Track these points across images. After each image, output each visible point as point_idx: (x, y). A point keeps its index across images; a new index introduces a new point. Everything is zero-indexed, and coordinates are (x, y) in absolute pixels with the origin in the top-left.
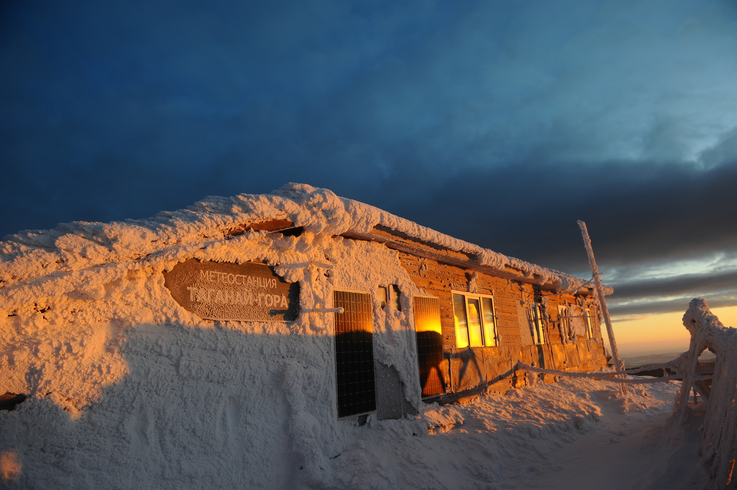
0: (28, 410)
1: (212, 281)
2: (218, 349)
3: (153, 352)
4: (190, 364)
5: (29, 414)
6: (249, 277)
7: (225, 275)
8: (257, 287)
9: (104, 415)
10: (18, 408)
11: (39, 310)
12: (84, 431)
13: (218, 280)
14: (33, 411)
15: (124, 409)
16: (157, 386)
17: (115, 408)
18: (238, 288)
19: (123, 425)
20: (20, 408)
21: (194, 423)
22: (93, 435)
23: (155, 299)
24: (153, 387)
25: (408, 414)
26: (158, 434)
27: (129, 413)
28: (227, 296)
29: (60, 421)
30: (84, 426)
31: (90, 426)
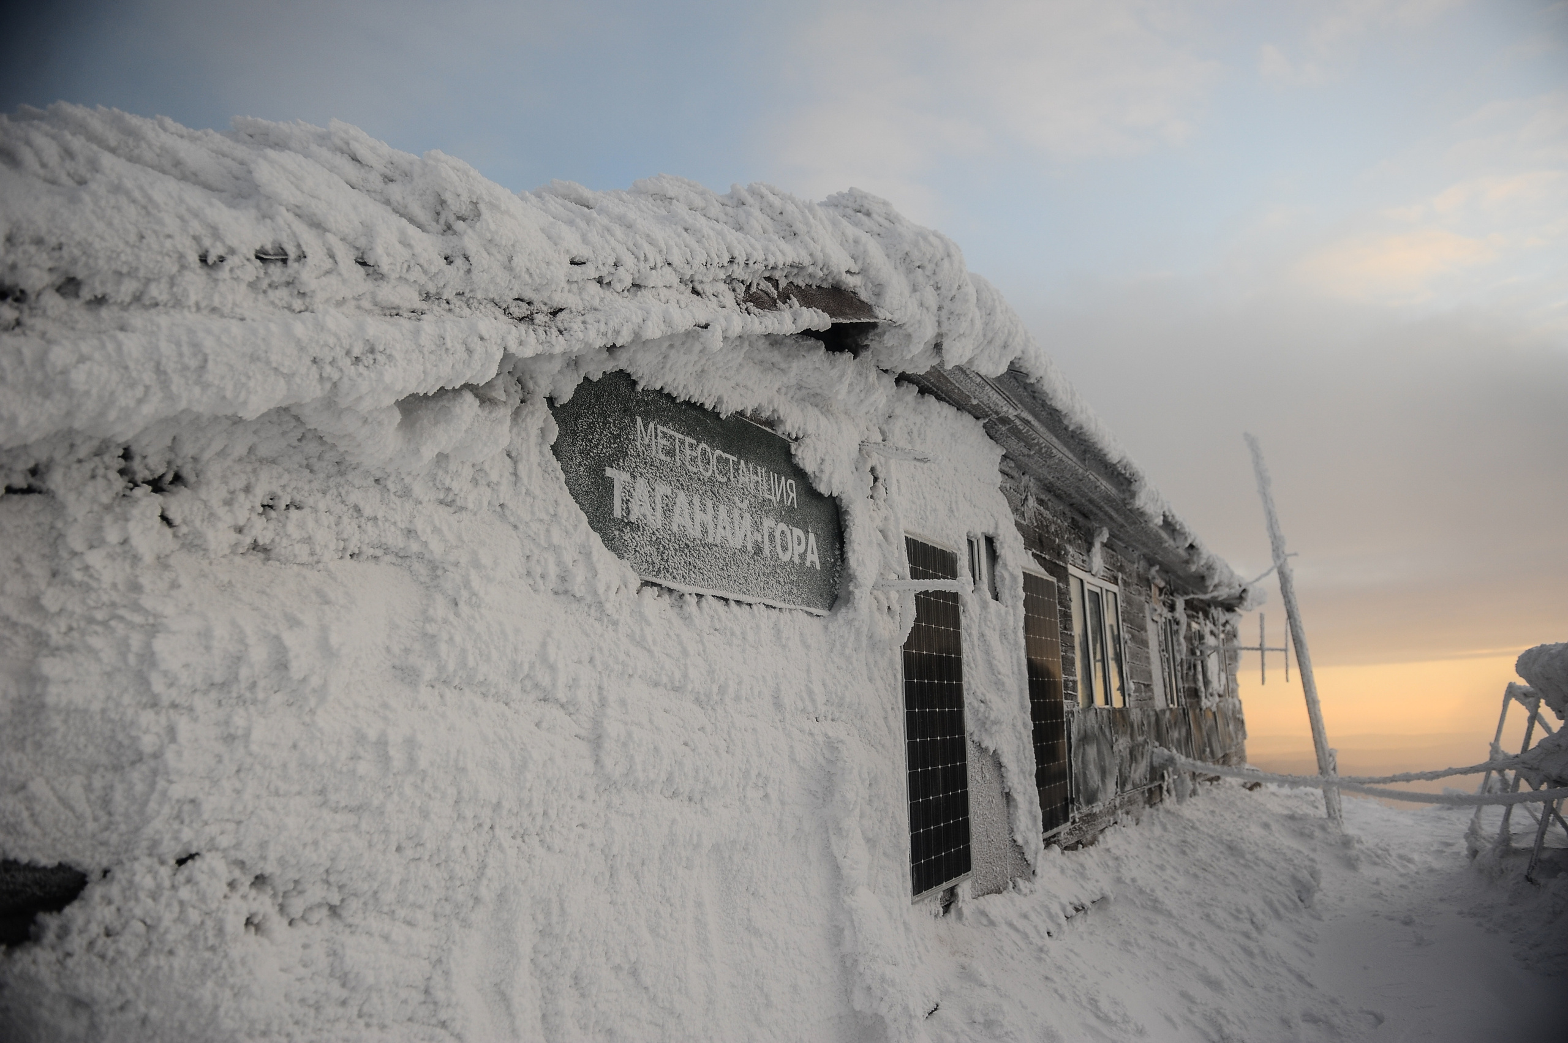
0: (100, 943)
1: (663, 457)
2: (690, 687)
3: (528, 689)
4: (629, 735)
5: (103, 957)
6: (742, 462)
7: (691, 445)
8: (760, 500)
9: (386, 938)
10: (50, 936)
11: (139, 478)
12: (312, 1012)
13: (677, 458)
14: (122, 946)
15: (448, 908)
16: (545, 813)
17: (421, 907)
18: (720, 490)
19: (447, 973)
20: (64, 932)
21: (635, 944)
22: (343, 1024)
23: (528, 493)
24: (533, 819)
25: (1018, 879)
26: (539, 995)
27: (466, 924)
28: (699, 516)
29: (231, 980)
30: (316, 992)
31: (336, 990)
